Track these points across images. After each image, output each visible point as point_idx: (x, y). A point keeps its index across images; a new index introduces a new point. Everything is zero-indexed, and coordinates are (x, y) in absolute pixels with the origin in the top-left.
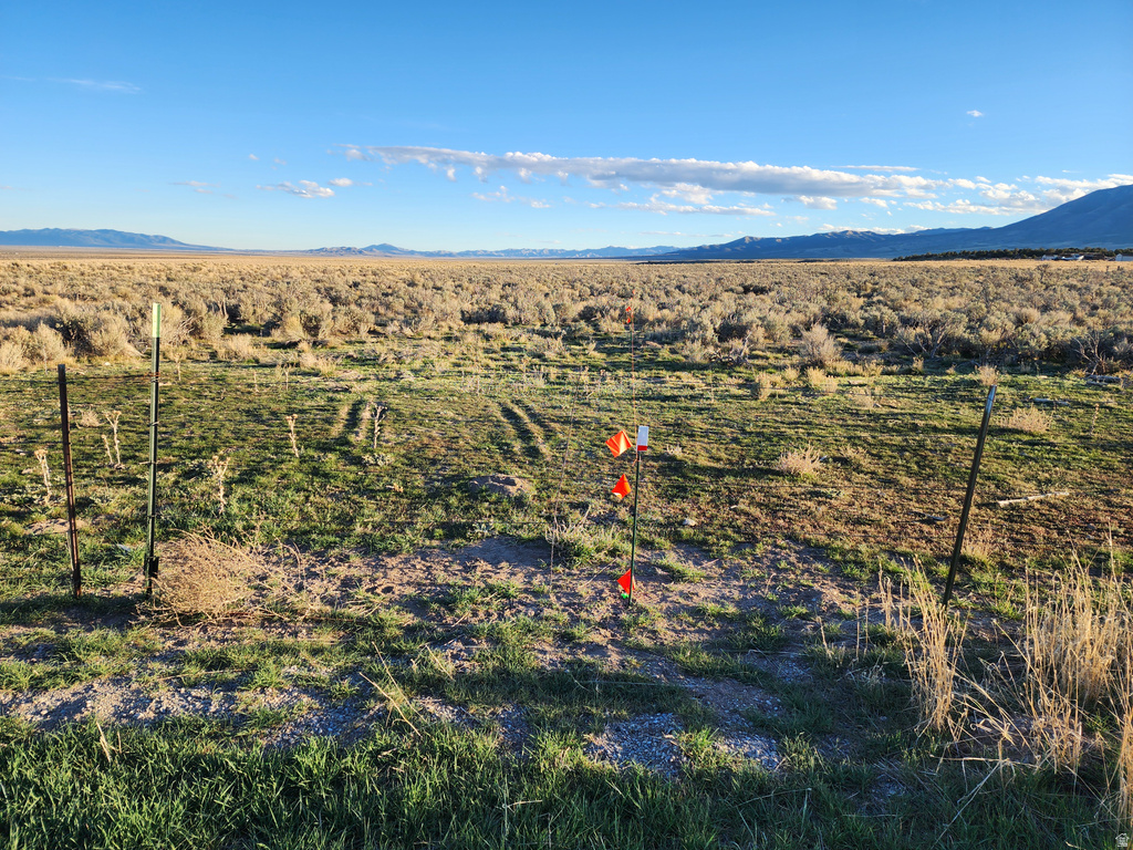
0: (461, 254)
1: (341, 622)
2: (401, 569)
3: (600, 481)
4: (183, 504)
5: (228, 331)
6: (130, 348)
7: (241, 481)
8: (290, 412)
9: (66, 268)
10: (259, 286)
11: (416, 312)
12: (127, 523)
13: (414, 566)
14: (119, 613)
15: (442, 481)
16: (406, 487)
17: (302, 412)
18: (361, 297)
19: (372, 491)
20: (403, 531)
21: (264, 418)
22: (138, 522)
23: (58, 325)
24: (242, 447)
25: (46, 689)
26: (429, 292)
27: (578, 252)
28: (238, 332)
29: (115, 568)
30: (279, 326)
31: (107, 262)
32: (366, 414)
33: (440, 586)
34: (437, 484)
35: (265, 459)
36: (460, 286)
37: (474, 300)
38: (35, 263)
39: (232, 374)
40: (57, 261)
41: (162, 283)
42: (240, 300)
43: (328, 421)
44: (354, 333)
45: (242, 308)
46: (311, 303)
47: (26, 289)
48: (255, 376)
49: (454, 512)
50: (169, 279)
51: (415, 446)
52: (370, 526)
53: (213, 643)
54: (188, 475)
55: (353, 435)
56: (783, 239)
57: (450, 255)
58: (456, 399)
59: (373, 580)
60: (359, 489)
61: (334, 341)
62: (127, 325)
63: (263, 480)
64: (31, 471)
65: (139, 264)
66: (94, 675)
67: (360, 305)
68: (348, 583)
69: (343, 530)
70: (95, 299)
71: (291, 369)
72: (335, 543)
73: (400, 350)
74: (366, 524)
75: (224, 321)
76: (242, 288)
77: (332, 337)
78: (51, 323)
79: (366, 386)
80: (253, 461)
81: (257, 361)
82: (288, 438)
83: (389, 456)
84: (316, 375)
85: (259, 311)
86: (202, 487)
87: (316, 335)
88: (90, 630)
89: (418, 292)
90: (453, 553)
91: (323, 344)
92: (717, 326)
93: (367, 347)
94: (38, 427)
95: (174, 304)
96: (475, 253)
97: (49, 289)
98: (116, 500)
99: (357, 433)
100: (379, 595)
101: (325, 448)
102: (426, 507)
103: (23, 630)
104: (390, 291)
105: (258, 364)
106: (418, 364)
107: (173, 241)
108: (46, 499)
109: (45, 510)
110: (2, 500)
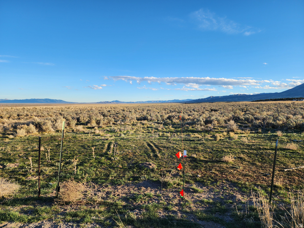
0: (136, 102)
1: (106, 204)
2: (122, 189)
3: (174, 164)
4: (65, 172)
5: (77, 124)
6: (52, 129)
7: (80, 165)
8: (93, 146)
9: (36, 109)
10: (84, 112)
11: (125, 118)
12: (51, 177)
13: (125, 188)
14: (49, 201)
15: (132, 164)
16: (122, 166)
17: (96, 146)
18: (110, 114)
19: (114, 167)
20: (122, 179)
21: (86, 147)
22: (54, 176)
23: (34, 124)
24: (80, 156)
25: (32, 222)
26: (128, 113)
27: (166, 101)
28: (79, 124)
29: (48, 189)
30: (90, 123)
31: (46, 107)
32: (112, 146)
33: (132, 194)
34: (131, 165)
35: (86, 159)
36: (136, 111)
37: (140, 115)
38: (29, 107)
39: (78, 136)
40: (34, 107)
41: (60, 112)
42: (80, 116)
43: (103, 148)
44: (109, 124)
45: (80, 118)
46: (98, 117)
47: (26, 114)
48: (84, 136)
49: (135, 173)
50: (62, 111)
51: (125, 155)
52: (113, 177)
53: (73, 210)
54: (67, 163)
55: (109, 152)
56: (221, 97)
57: (133, 103)
58: (135, 141)
59: (114, 192)
60: (110, 167)
61: (104, 126)
62: (51, 123)
63: (86, 164)
64: (27, 163)
65: (55, 107)
66: (44, 219)
67: (110, 117)
68: (108, 193)
69: (106, 178)
70: (43, 117)
71: (93, 134)
72: (104, 182)
73: (121, 128)
74: (112, 177)
75: (76, 122)
76: (80, 113)
77: (103, 125)
78: (33, 123)
79: (112, 138)
80: (83, 159)
81: (84, 132)
82: (92, 153)
83: (118, 157)
84: (99, 136)
85: (85, 119)
86: (70, 167)
87: (99, 125)
88: (42, 206)
89: (125, 113)
90: (135, 185)
91: (101, 127)
92: (204, 121)
93: (112, 128)
94: (29, 151)
95: (64, 118)
96: (140, 102)
97: (32, 114)
98: (48, 170)
99: (110, 151)
100: (116, 196)
101: (102, 156)
102: (128, 172)
103: (25, 206)
104: (118, 113)
105: (84, 133)
106: (125, 132)
107: (63, 101)
108: (31, 170)
109: (30, 173)
110: (20, 171)
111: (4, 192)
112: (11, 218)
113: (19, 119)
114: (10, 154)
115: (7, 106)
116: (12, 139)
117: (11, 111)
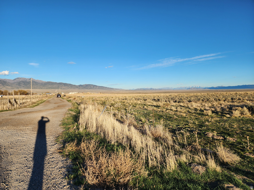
9: (247, 94)
23: (247, 107)
38: (240, 93)
40: (245, 92)
47: (239, 98)
64: (244, 140)
94: (244, 130)
97: (244, 98)
108: (248, 148)
109: (248, 150)
110: (238, 145)
111: (228, 159)
112: (236, 183)
113: (233, 102)
114: (229, 130)
115: (222, 91)
116: (229, 118)
117: (226, 95)
